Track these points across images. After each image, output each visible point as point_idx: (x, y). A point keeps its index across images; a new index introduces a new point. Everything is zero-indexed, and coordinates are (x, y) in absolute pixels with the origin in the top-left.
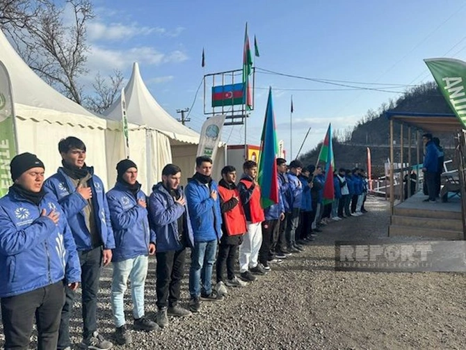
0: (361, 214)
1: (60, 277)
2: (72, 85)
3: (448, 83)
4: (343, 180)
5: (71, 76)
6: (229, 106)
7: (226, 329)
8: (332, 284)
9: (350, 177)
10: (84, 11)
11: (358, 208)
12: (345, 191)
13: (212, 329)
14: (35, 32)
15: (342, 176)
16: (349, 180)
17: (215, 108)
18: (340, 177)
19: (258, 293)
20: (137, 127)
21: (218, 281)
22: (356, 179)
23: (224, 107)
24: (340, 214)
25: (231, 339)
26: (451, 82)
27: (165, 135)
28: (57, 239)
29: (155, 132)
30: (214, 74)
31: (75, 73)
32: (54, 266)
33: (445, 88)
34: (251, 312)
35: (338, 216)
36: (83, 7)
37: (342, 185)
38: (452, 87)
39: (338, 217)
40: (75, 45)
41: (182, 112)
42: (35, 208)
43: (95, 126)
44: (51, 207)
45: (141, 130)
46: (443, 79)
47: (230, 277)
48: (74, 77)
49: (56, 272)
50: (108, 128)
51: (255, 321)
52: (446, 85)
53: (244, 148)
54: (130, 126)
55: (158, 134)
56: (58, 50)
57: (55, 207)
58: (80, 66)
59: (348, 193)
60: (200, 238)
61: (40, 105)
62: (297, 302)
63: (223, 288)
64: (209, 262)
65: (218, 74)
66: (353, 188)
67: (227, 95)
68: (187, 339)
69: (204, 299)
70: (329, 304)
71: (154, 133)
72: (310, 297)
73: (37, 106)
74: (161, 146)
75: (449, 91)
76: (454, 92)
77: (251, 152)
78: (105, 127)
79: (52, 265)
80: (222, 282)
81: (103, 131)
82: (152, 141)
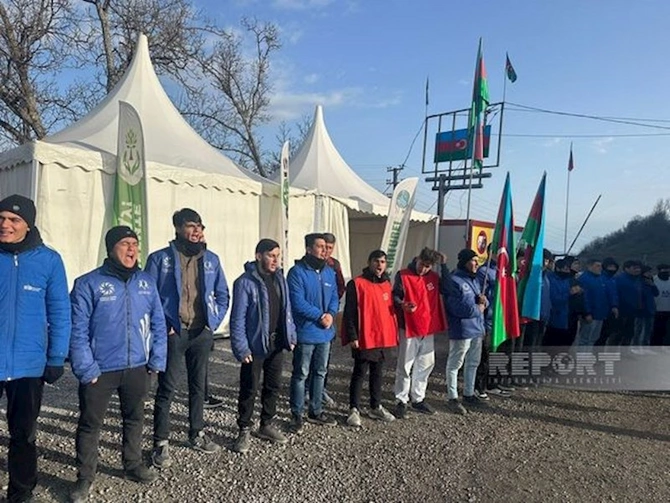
1: (141, 362)
2: (250, 137)
5: (249, 126)
6: (460, 161)
7: (337, 469)
8: (529, 437)
10: (269, 39)
13: (320, 466)
14: (209, 70)
17: (439, 164)
19: (410, 432)
20: (303, 192)
21: (351, 408)
23: (453, 162)
25: (337, 483)
27: (341, 203)
28: (142, 321)
29: (328, 199)
30: (441, 115)
31: (254, 120)
32: (134, 349)
34: (385, 455)
36: (267, 34)
40: (256, 84)
41: (395, 170)
42: (122, 284)
43: (248, 191)
44: (141, 285)
45: (308, 197)
47: (373, 405)
48: (252, 126)
49: (136, 356)
50: (264, 194)
51: (382, 468)
53: (465, 224)
54: (292, 191)
55: (332, 202)
56: (235, 91)
57: (146, 285)
58: (261, 112)
60: (306, 338)
61: (183, 164)
62: (459, 454)
63: (356, 418)
64: (320, 373)
65: (447, 114)
67: (458, 145)
68: (282, 471)
69: (312, 421)
70: (507, 464)
71: (326, 201)
72: (484, 451)
73: (178, 165)
74: (334, 217)
77: (476, 230)
78: (260, 193)
79: (132, 347)
80: (355, 410)
81: (257, 197)
82: (323, 211)
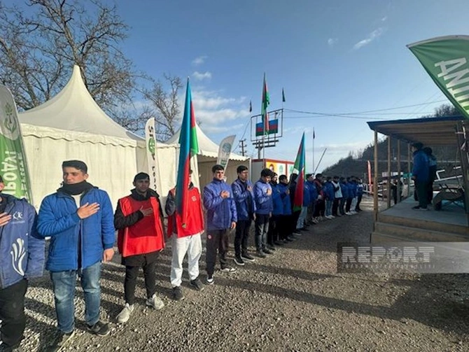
0: (355, 212)
3: (443, 68)
4: (336, 185)
6: (267, 135)
9: (344, 183)
11: (353, 208)
12: (339, 194)
15: (336, 183)
16: (344, 185)
17: (258, 137)
18: (334, 183)
20: (167, 145)
22: (350, 185)
24: (334, 213)
26: (448, 67)
30: (257, 116)
33: (439, 76)
35: (333, 215)
37: (336, 190)
38: (449, 73)
39: (331, 216)
41: (242, 141)
43: (126, 145)
46: (436, 65)
50: (139, 147)
52: (441, 72)
53: (263, 161)
54: (158, 145)
59: (341, 196)
66: (347, 192)
75: (446, 78)
76: (452, 79)
78: (135, 146)
81: (134, 149)
